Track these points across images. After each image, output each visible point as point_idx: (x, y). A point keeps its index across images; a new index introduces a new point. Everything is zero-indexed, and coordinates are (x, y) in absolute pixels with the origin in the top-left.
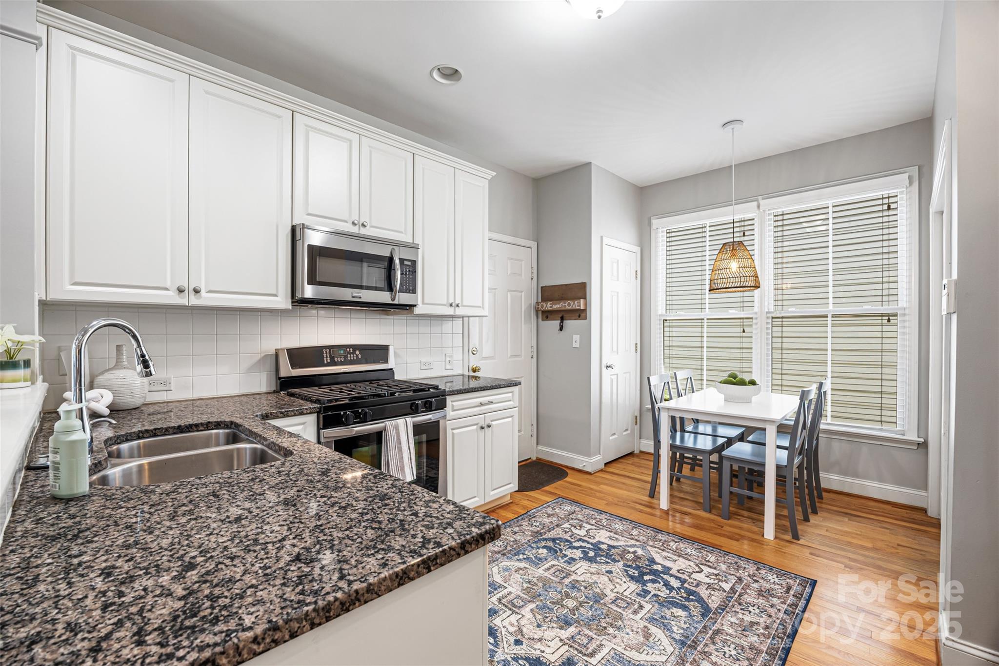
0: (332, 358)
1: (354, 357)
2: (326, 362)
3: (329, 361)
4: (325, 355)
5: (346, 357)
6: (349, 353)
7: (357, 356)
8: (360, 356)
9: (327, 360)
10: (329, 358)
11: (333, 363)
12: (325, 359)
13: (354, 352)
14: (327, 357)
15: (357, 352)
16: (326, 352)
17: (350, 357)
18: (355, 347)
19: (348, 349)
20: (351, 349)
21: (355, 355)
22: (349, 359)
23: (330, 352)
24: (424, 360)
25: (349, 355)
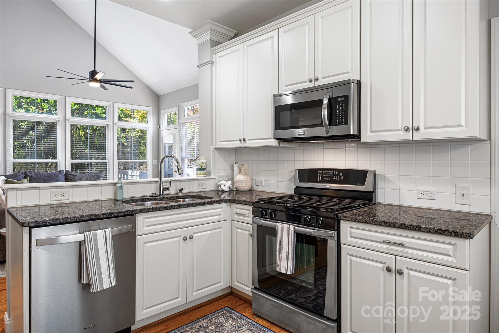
0: (323, 177)
1: (337, 178)
2: (318, 180)
3: (320, 179)
4: (319, 175)
5: (332, 177)
6: (335, 175)
7: (340, 177)
8: (342, 178)
9: (319, 179)
10: (321, 177)
11: (323, 181)
12: (318, 178)
13: (339, 175)
14: (320, 176)
15: (341, 175)
16: (320, 173)
17: (335, 178)
18: (340, 171)
19: (335, 172)
20: (337, 172)
21: (339, 177)
22: (334, 179)
23: (322, 173)
24: (422, 188)
25: (334, 177)
